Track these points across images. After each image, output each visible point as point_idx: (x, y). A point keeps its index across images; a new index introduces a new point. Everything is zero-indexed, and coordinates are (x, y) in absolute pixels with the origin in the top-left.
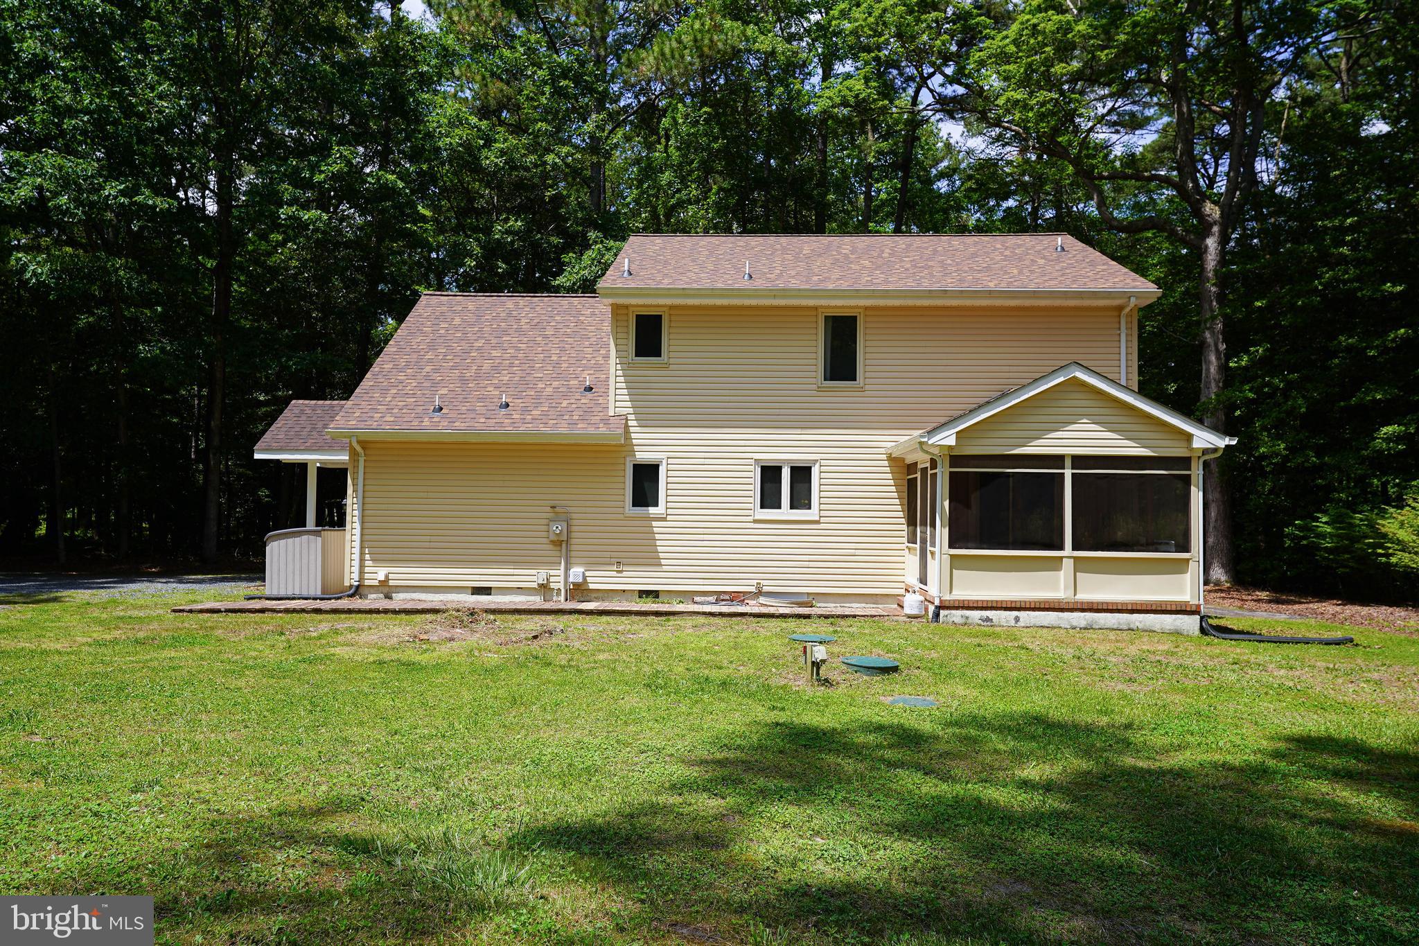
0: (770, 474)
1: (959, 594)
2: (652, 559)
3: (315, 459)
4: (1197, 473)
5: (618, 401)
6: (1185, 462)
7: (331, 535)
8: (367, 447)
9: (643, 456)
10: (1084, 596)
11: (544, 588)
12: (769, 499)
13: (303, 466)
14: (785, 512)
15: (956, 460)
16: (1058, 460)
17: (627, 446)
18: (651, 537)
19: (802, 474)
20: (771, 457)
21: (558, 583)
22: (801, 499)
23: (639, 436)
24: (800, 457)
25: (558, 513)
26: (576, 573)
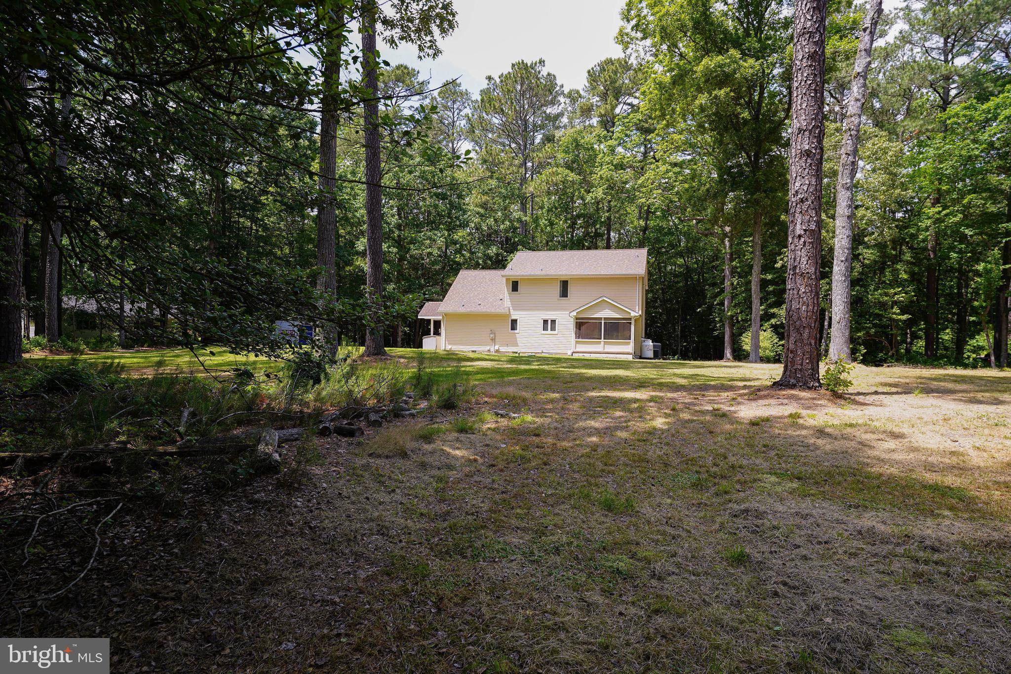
0: (545, 322)
1: (578, 350)
2: (516, 345)
3: (433, 318)
4: (633, 322)
5: (507, 303)
6: (630, 319)
7: (438, 337)
8: (446, 315)
9: (514, 317)
10: (606, 350)
11: (489, 351)
12: (545, 328)
13: (430, 320)
14: (549, 332)
15: (577, 319)
16: (600, 319)
17: (510, 315)
18: (516, 338)
19: (553, 322)
20: (546, 318)
21: (492, 350)
22: (553, 329)
23: (512, 312)
24: (553, 318)
25: (492, 332)
26: (497, 347)
